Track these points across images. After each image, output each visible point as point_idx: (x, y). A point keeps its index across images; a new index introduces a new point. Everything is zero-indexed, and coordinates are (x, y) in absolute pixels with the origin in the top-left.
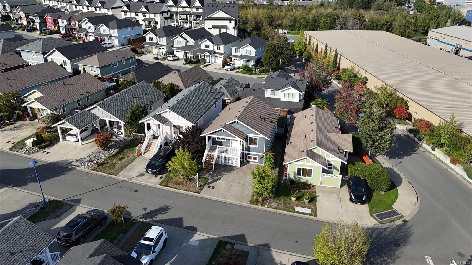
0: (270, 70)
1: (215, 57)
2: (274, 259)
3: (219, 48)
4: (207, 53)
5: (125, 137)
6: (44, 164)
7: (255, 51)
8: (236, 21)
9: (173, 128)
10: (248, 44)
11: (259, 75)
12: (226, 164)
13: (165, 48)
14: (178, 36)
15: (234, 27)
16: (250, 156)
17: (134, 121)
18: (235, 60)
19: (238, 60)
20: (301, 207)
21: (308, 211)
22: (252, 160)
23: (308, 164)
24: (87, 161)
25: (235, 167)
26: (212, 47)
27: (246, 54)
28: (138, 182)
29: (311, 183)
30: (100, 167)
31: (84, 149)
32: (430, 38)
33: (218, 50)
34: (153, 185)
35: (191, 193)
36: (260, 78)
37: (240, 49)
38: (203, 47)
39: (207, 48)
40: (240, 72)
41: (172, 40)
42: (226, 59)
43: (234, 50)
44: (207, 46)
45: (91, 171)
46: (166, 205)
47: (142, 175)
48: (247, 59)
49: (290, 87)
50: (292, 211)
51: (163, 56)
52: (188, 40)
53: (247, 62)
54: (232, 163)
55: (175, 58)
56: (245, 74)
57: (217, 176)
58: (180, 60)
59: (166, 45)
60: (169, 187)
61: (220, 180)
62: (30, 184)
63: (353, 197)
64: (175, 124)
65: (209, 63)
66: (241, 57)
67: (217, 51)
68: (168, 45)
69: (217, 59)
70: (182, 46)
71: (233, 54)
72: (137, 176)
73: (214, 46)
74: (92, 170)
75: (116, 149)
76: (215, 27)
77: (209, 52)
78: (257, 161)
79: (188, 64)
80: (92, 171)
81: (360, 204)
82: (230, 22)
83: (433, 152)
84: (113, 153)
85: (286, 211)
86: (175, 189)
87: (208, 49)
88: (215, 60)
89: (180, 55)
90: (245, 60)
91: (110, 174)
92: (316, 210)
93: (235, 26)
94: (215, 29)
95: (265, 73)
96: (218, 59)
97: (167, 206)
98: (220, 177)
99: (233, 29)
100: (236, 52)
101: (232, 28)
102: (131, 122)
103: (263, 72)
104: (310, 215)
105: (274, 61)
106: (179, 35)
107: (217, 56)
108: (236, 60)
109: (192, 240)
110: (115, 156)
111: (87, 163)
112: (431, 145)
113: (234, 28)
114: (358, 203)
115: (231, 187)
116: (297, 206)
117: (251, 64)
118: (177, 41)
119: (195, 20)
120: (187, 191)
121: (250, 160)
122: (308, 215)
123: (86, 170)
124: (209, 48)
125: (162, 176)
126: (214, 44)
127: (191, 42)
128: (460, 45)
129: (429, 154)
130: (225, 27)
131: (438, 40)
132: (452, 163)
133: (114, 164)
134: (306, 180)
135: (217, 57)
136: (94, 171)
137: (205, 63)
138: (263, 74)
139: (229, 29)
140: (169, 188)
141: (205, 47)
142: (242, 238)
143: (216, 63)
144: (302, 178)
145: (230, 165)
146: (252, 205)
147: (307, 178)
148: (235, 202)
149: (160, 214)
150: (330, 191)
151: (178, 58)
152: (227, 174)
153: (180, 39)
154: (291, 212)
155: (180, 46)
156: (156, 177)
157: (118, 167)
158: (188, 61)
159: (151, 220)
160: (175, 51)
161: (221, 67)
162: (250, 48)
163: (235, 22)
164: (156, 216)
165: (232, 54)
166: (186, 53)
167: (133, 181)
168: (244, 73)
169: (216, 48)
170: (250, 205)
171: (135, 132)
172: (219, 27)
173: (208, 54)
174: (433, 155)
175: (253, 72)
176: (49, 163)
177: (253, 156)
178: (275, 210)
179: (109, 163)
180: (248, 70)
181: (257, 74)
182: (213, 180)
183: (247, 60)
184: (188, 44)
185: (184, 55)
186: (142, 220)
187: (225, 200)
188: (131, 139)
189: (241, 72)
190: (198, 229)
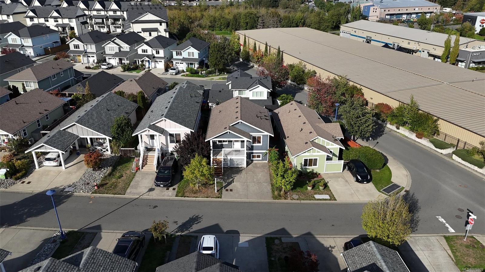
0: (217, 71)
1: (155, 61)
2: (322, 245)
3: (158, 53)
4: (146, 58)
5: (111, 153)
6: (31, 195)
7: (198, 53)
8: (167, 23)
9: (169, 137)
10: (190, 46)
11: (206, 77)
12: (232, 166)
13: (95, 56)
14: (110, 41)
15: (166, 29)
16: (254, 154)
17: (121, 135)
18: (177, 63)
19: (181, 63)
20: (319, 194)
21: (327, 197)
22: (256, 159)
23: (314, 154)
24: (82, 184)
25: (241, 167)
26: (150, 51)
27: (189, 56)
28: (151, 197)
29: (316, 172)
30: (101, 189)
31: (70, 173)
32: (343, 32)
33: (157, 54)
34: (169, 197)
35: (213, 199)
36: (209, 80)
37: (182, 51)
38: (140, 52)
39: (145, 52)
40: (186, 75)
41: (102, 46)
42: (167, 63)
43: (174, 53)
44: (145, 51)
45: (92, 194)
46: (195, 215)
47: (151, 190)
48: (189, 61)
49: (259, 85)
50: (314, 199)
51: (95, 65)
52: (121, 45)
53: (190, 65)
54: (238, 164)
55: (110, 66)
56: (192, 77)
57: (228, 179)
58: (116, 68)
59: (96, 52)
60: (188, 197)
61: (233, 182)
62: (28, 219)
63: (359, 178)
64: (171, 133)
65: (149, 68)
66: (184, 60)
67: (156, 55)
68: (97, 52)
69: (157, 64)
70: (115, 52)
71: (174, 58)
72: (147, 192)
73: (152, 50)
74: (93, 193)
75: (108, 168)
76: (144, 30)
77: (148, 56)
78: (261, 159)
79: (126, 71)
80: (94, 194)
81: (367, 183)
82: (161, 25)
83: (398, 131)
84: (108, 172)
85: (308, 200)
86: (195, 198)
87: (146, 53)
88: (155, 65)
89: (114, 62)
90: (188, 63)
91: (116, 194)
92: (333, 195)
93: (166, 28)
94: (145, 33)
95: (212, 75)
96: (158, 64)
97: (196, 215)
98: (232, 179)
99: (165, 32)
100: (177, 55)
101: (164, 31)
102: (117, 137)
103: (210, 74)
104: (330, 200)
105: (221, 62)
106: (111, 41)
107: (157, 60)
108: (178, 63)
109: (240, 243)
110: (110, 175)
111: (83, 187)
112: (396, 125)
113: (165, 31)
114: (365, 182)
115: (247, 187)
116: (315, 194)
117: (196, 66)
118: (109, 47)
119: (113, 24)
120: (207, 198)
121: (254, 159)
122: (328, 200)
123: (86, 194)
124: (147, 52)
125: (174, 187)
126: (152, 48)
127: (126, 47)
128: (370, 37)
129: (395, 133)
130: (156, 30)
131: (350, 34)
132: (419, 138)
133: (115, 184)
134: (312, 169)
135: (157, 61)
136: (97, 194)
137: (144, 69)
138: (210, 75)
139: (160, 32)
140: (188, 198)
141: (143, 52)
142: (283, 231)
143: (156, 68)
144: (308, 169)
145: (235, 166)
146: (276, 201)
147: (313, 167)
148: (259, 200)
149: (194, 224)
150: (336, 176)
151: (113, 65)
152: (237, 175)
153: (112, 45)
154: (313, 200)
155: (113, 53)
156: (168, 189)
157: (121, 185)
158: (127, 67)
159: (188, 232)
160: (107, 58)
161: (164, 71)
162: (192, 50)
163: (166, 24)
164: (191, 227)
165: (173, 57)
166: (121, 60)
167: (145, 197)
168: (190, 76)
169: (154, 52)
170: (274, 200)
171: (122, 147)
172: (150, 31)
173: (147, 59)
174: (399, 133)
175: (200, 74)
176: (36, 193)
177: (256, 155)
178: (298, 201)
179: (108, 183)
180: (194, 73)
181: (205, 76)
182: (227, 183)
183: (190, 63)
184: (122, 49)
185: (118, 62)
186: (179, 234)
187: (249, 200)
188: (119, 155)
189: (187, 75)
190: (239, 232)
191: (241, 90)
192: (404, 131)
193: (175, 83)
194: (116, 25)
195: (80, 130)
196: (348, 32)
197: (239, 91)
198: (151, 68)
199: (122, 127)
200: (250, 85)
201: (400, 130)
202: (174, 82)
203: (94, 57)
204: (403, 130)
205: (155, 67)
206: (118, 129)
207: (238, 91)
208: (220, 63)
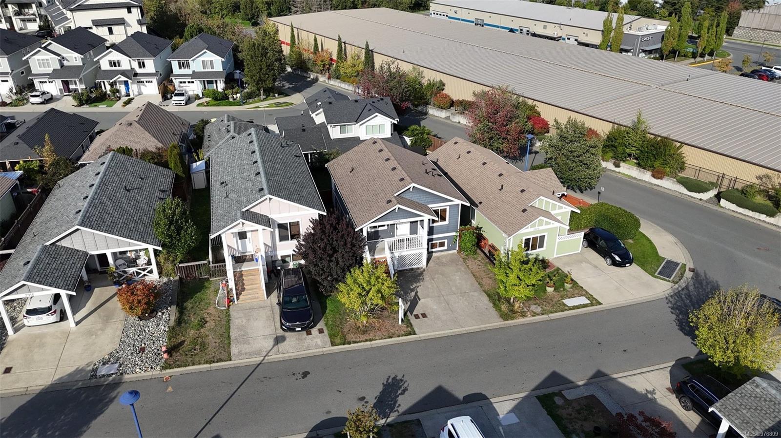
0: (262, 92)
1: (138, 82)
3: (142, 65)
4: (120, 77)
5: (160, 277)
6: (28, 398)
7: (222, 62)
8: (141, 8)
9: (277, 230)
10: (205, 50)
11: (244, 104)
12: (401, 269)
13: (10, 79)
14: (39, 49)
15: (140, 20)
16: (434, 242)
17: (175, 238)
18: (181, 82)
19: (189, 82)
20: (569, 298)
21: (584, 300)
22: (438, 249)
24: (132, 353)
25: (418, 268)
26: (126, 63)
27: (204, 69)
28: (286, 355)
29: (543, 257)
30: (176, 355)
31: (90, 333)
32: (434, 13)
33: (140, 67)
34: (321, 350)
35: (401, 338)
36: (253, 109)
37: (190, 60)
38: (105, 65)
39: (115, 66)
40: (205, 104)
41: (24, 59)
42: (164, 84)
43: (175, 65)
44: (115, 63)
45: (164, 372)
46: (389, 377)
47: (279, 340)
48: (207, 78)
49: (377, 114)
50: (567, 308)
51: (14, 97)
52: (64, 55)
53: (208, 84)
54: (411, 264)
55: (47, 97)
56: (218, 106)
57: (408, 293)
58: (58, 100)
59: (10, 72)
60: (355, 342)
61: (420, 300)
63: (617, 258)
64: (281, 222)
65: (128, 95)
66: (195, 75)
67: (139, 71)
68: (14, 72)
69: (143, 88)
70: (52, 69)
71: (174, 73)
72: (273, 347)
73: (130, 61)
74: (163, 368)
75: (169, 308)
76: (98, 23)
77: (124, 73)
78: (445, 248)
79: (83, 104)
80: (168, 371)
81: (630, 265)
82: (129, 12)
83: (617, 170)
84: (173, 318)
85: (559, 312)
86: (368, 343)
87: (117, 68)
88: (139, 89)
89: (53, 88)
90: (204, 81)
91: (214, 362)
92: (591, 295)
93: (141, 18)
94: (100, 28)
95: (253, 99)
96: (146, 86)
97: (392, 377)
98: (413, 294)
99: (139, 26)
100: (180, 68)
101: (137, 23)
102: (170, 242)
103: (250, 98)
104: (592, 305)
105: (268, 75)
106: (41, 48)
107: (142, 80)
108: (185, 82)
109: (501, 416)
110: (179, 321)
111: (137, 359)
112: (613, 161)
113: (140, 23)
114: (627, 265)
115: (448, 304)
116: (563, 298)
117: (221, 86)
118: (38, 60)
120: (391, 337)
121: (434, 250)
122: (590, 306)
123: (150, 373)
124: (119, 66)
125: (319, 326)
126: (130, 58)
127: (74, 58)
128: (481, 20)
129: (613, 174)
130: (121, 22)
131: (447, 16)
133: (200, 339)
134: (536, 255)
135: (143, 82)
136: (173, 368)
137: (119, 98)
138: (251, 101)
139: (129, 26)
140: (356, 345)
141: (111, 66)
143: (142, 94)
144: (530, 254)
145: (407, 268)
146: (510, 322)
147: (538, 250)
148: (484, 326)
149: (398, 396)
150: (577, 259)
151: (52, 95)
152: (418, 284)
153: (44, 55)
154: (566, 310)
155: (49, 70)
156: (309, 333)
157: (212, 341)
158: (85, 97)
159: (396, 414)
160: (36, 82)
161: (161, 101)
162: (209, 56)
163: (139, 9)
164: (396, 402)
165: (172, 72)
166: (66, 84)
167: (274, 357)
168: (214, 105)
169: (135, 65)
170: (506, 322)
171: (181, 262)
172: (110, 24)
173: (123, 79)
174: (619, 173)
175: (231, 100)
176: (38, 392)
177: (438, 242)
178: (545, 317)
179: (184, 341)
180: (220, 99)
181: (242, 104)
182: (409, 303)
183: (207, 81)
184: (65, 63)
185: (62, 88)
186: (382, 422)
187: (464, 329)
188: (177, 278)
189: (208, 104)
190: (485, 394)
191: (345, 125)
192: (628, 170)
193: (203, 120)
194: (25, 15)
195: (89, 240)
196: (444, 14)
197: (341, 126)
198: (132, 96)
199: (177, 221)
200: (359, 115)
201: (621, 168)
202: (200, 119)
203: (7, 81)
204: (627, 168)
205: (140, 94)
206: (169, 227)
207: (339, 127)
208: (268, 77)
